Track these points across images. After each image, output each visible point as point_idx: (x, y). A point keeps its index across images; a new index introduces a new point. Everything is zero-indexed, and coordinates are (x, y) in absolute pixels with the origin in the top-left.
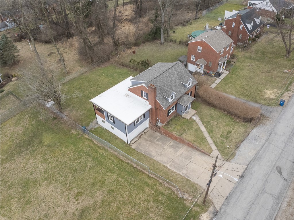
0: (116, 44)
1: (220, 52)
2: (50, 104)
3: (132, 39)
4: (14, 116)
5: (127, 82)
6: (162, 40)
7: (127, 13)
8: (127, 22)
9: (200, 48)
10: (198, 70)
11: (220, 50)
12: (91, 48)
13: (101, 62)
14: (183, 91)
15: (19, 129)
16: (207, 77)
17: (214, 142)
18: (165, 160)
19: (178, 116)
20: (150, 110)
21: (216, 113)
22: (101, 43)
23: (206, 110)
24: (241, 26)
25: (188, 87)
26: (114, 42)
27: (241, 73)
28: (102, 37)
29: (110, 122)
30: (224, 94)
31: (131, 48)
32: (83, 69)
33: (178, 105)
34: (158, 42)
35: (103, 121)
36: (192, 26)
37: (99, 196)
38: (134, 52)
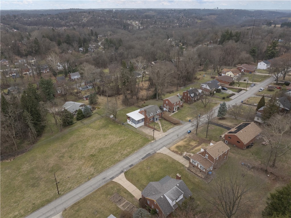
0: (138, 99)
1: (174, 104)
2: (112, 116)
3: (145, 98)
4: (99, 119)
5: (139, 110)
6: (157, 99)
7: (146, 86)
8: (145, 90)
9: (167, 102)
10: (166, 110)
11: (173, 103)
12: (128, 100)
13: (131, 105)
14: (156, 114)
15: (101, 123)
16: (169, 112)
17: (162, 129)
18: (146, 132)
19: (153, 121)
20: (144, 118)
21: (166, 122)
22: (132, 98)
23: (164, 121)
24: (189, 95)
25: (158, 113)
26: (137, 98)
27: (182, 112)
28: (132, 96)
29: (131, 121)
30: (172, 118)
31: (143, 101)
32: (124, 107)
33: (154, 118)
34: (156, 99)
35: (129, 121)
36: (174, 94)
37: (126, 138)
38: (145, 103)
